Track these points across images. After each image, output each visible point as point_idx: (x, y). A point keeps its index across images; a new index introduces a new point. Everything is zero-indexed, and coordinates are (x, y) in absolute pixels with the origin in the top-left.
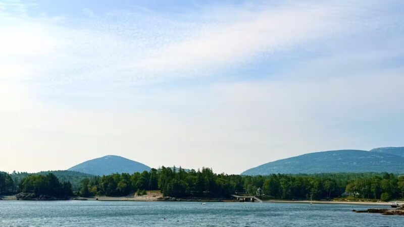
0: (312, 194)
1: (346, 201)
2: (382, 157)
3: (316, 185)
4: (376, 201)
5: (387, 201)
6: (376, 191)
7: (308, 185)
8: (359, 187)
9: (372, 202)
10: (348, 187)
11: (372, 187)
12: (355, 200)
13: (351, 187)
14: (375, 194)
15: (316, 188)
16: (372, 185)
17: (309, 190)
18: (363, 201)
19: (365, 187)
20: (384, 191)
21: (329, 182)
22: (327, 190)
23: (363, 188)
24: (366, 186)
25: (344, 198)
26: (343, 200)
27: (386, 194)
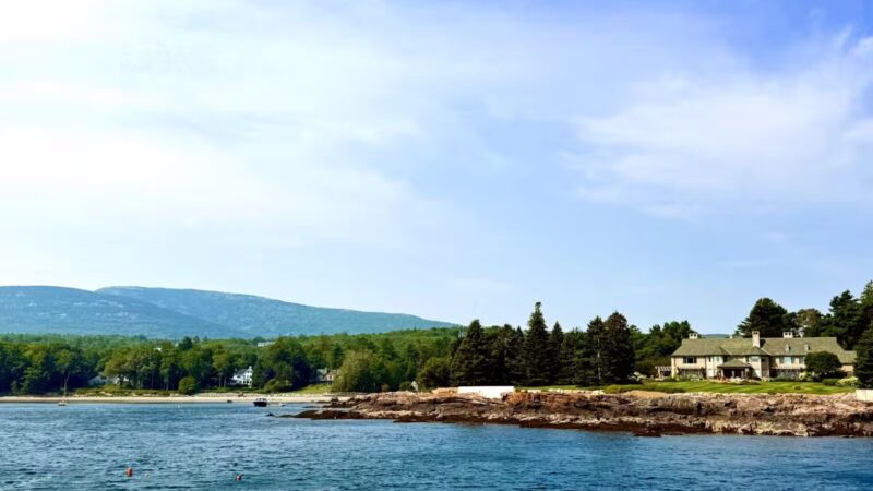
0: (27, 382)
1: (103, 395)
2: (122, 306)
3: (38, 359)
4: (168, 395)
5: (190, 393)
6: (170, 373)
7: (19, 360)
8: (136, 364)
9: (160, 396)
10: (110, 365)
11: (163, 365)
12: (122, 393)
13: (116, 366)
14: (166, 380)
15: (36, 367)
16: (163, 360)
17: (21, 372)
18: (140, 395)
19: (148, 365)
20: (185, 374)
21: (69, 354)
22: (63, 372)
23: (144, 367)
24: (151, 363)
25: (97, 388)
26: (97, 394)
27: (190, 379)
